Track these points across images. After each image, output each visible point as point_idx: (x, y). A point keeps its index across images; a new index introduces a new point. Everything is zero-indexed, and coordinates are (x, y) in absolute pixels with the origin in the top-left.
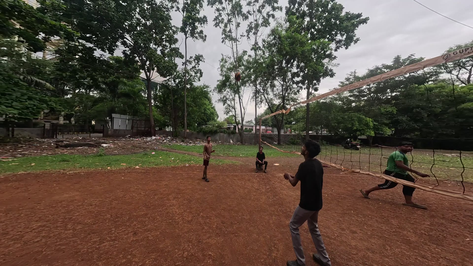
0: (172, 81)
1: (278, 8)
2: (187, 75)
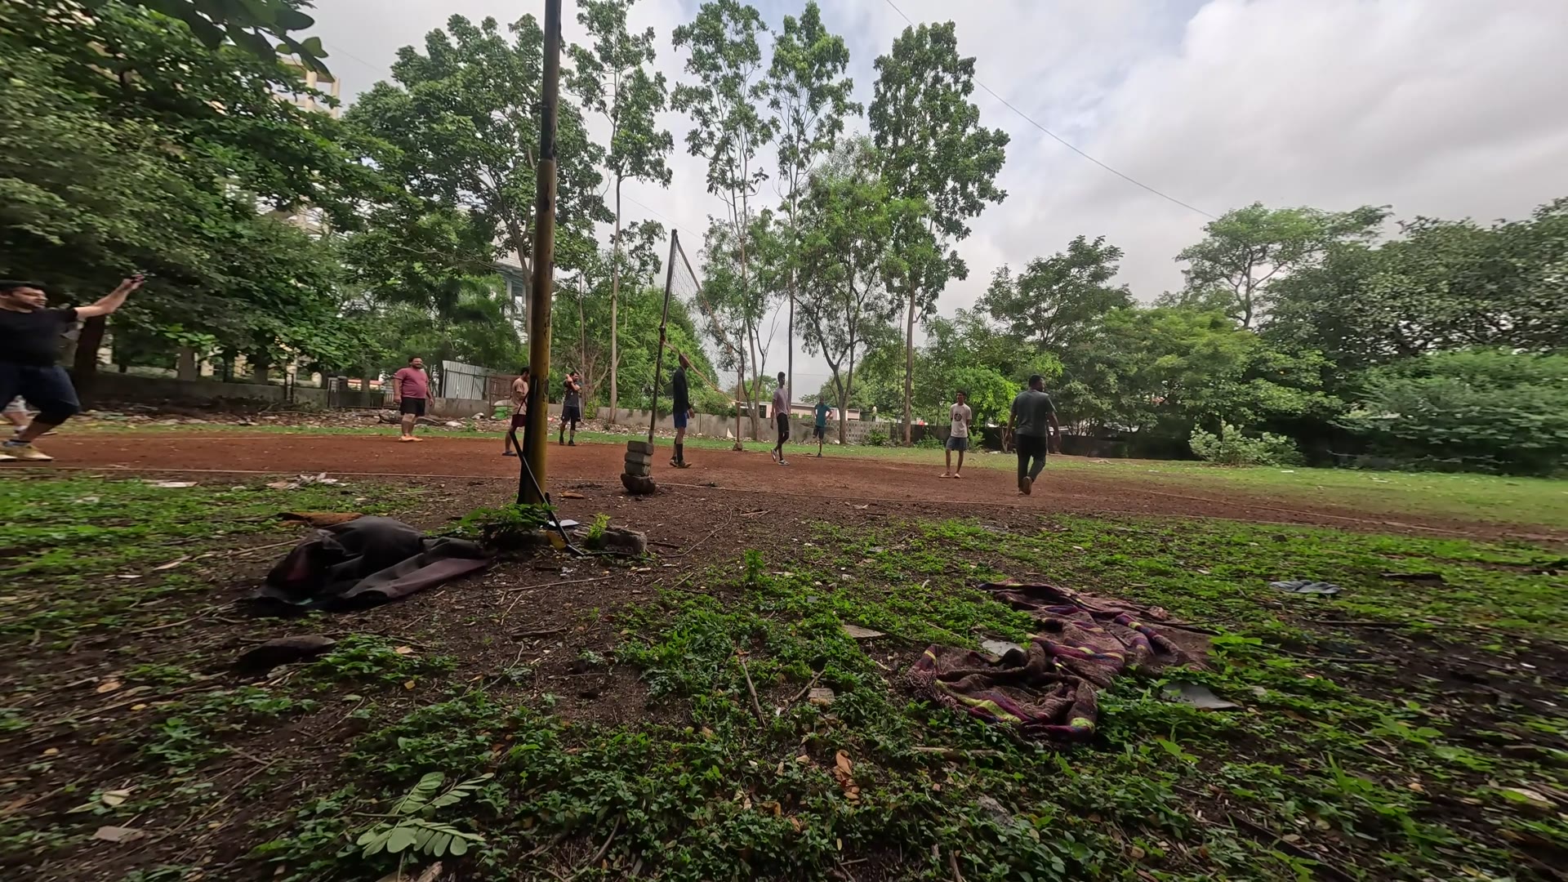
0: (584, 283)
1: (851, 106)
2: (620, 268)
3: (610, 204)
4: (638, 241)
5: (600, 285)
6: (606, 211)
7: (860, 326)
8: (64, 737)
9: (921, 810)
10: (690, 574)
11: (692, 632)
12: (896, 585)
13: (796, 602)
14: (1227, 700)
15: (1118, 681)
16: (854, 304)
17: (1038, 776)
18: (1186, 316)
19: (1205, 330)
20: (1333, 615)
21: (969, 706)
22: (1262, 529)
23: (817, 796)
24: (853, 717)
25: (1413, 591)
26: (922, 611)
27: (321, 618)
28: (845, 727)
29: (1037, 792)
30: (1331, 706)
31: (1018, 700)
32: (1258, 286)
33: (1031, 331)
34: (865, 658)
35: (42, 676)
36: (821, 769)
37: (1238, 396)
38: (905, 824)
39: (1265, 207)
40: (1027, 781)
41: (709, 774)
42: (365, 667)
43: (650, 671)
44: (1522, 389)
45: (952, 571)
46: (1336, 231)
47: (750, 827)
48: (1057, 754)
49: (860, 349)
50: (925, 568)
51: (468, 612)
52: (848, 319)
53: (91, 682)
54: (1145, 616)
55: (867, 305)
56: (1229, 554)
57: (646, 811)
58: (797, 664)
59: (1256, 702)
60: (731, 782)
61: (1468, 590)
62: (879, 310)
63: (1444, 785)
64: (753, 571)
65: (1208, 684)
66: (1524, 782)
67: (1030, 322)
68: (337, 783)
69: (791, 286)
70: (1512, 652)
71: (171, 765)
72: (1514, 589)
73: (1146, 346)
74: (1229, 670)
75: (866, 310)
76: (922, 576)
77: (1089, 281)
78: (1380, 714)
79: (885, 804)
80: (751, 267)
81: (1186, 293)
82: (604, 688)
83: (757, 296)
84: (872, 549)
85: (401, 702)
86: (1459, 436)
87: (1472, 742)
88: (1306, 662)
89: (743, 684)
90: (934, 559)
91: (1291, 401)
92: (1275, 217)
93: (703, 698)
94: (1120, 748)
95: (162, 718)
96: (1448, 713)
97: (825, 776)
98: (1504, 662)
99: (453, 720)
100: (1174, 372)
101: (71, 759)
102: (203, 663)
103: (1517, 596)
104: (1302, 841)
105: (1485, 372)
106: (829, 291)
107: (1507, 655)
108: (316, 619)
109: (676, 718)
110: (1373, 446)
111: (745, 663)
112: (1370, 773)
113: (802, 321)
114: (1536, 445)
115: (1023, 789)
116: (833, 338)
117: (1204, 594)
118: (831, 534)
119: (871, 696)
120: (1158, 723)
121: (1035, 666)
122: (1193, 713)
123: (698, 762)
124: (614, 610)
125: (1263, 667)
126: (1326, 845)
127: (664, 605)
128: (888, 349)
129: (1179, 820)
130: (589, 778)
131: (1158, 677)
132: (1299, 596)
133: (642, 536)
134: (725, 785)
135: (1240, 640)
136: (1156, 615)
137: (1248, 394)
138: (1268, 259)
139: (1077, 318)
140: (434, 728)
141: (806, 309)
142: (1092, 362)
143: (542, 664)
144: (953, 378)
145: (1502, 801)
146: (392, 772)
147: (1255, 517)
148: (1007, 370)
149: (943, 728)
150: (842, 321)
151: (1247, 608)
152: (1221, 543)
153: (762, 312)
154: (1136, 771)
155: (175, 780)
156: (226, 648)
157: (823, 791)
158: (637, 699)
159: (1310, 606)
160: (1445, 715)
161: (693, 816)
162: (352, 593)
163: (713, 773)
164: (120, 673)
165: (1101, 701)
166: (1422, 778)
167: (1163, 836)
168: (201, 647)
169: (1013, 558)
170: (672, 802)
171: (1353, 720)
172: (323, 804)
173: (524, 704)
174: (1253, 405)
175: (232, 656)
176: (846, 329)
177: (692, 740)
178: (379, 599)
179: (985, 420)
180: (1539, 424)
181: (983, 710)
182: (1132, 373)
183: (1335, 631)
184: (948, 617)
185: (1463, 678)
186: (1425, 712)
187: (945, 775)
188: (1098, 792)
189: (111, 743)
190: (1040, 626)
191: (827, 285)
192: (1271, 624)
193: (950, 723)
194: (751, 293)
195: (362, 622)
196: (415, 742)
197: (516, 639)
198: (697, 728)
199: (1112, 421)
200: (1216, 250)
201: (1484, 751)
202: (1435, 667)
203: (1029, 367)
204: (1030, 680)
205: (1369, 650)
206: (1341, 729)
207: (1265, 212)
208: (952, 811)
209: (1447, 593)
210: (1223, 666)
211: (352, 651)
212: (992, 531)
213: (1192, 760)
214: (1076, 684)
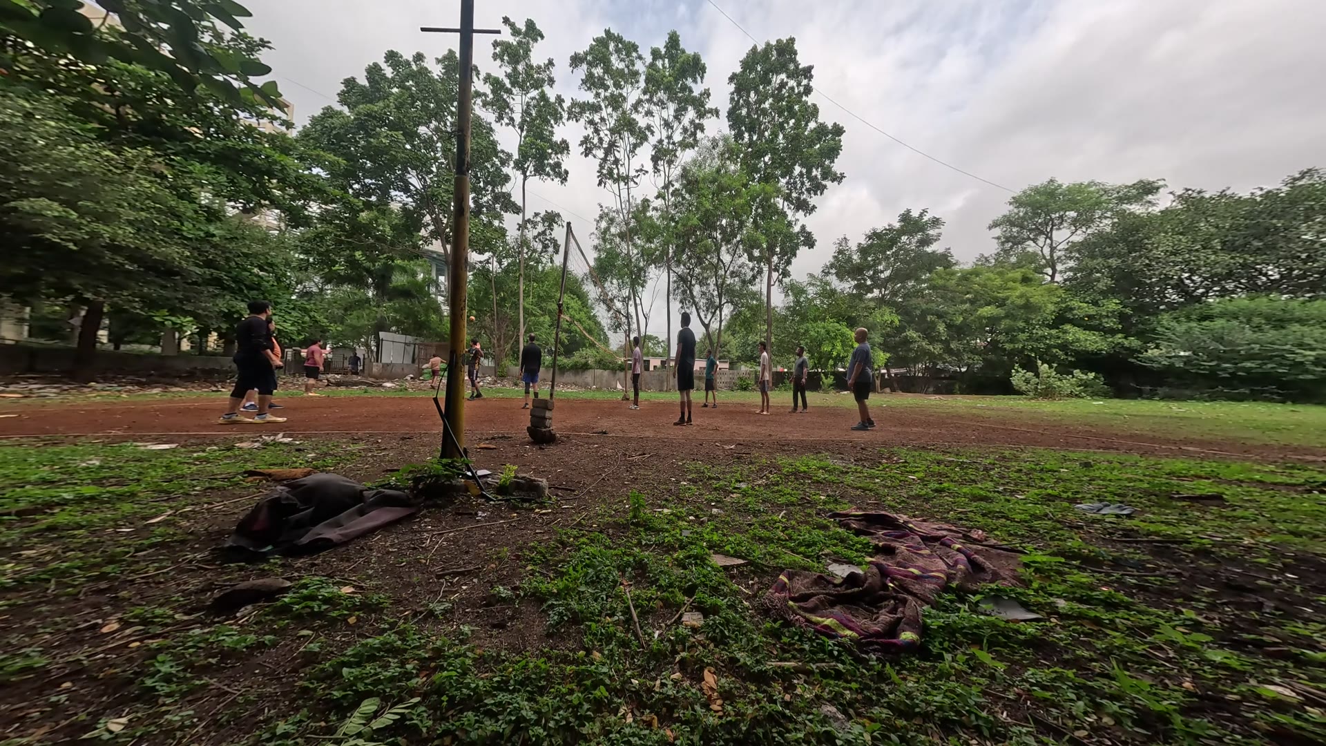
0: (495, 264)
1: (710, 111)
2: (525, 250)
3: (517, 198)
4: (540, 228)
5: (509, 264)
6: (514, 204)
7: (727, 291)
8: (76, 672)
9: (773, 719)
10: (584, 514)
11: (585, 566)
12: (757, 517)
13: (673, 536)
14: (1033, 611)
15: (940, 597)
16: (721, 272)
17: (872, 684)
18: (1001, 274)
19: (1018, 285)
20: (1128, 534)
21: (816, 623)
22: (1072, 456)
23: (687, 709)
24: (719, 638)
25: (1198, 510)
26: (779, 539)
27: (280, 563)
28: (712, 646)
29: (870, 699)
30: (1120, 615)
31: (856, 617)
32: (1060, 247)
33: (870, 290)
34: (730, 583)
35: (58, 619)
36: (691, 685)
37: (1050, 340)
38: (760, 731)
39: (1060, 182)
40: (862, 690)
41: (597, 693)
42: (315, 605)
43: (550, 602)
44: (1294, 329)
45: (806, 502)
46: (1121, 200)
47: (631, 739)
48: (888, 665)
49: (727, 310)
50: (782, 500)
51: (400, 554)
52: (716, 284)
53: (97, 624)
54: (966, 537)
55: (733, 272)
56: (1042, 480)
57: (545, 728)
58: (673, 592)
59: (1058, 613)
60: (615, 700)
61: (1247, 509)
62: (743, 277)
63: (1211, 683)
64: (636, 510)
65: (1017, 597)
66: (1277, 680)
67: (869, 282)
68: (293, 709)
69: (668, 260)
70: (1280, 565)
71: (160, 696)
72: (1286, 507)
73: (968, 299)
74: (1035, 585)
75: (732, 277)
76: (780, 507)
77: (916, 247)
78: (1162, 621)
79: (743, 714)
80: (635, 245)
81: (998, 254)
82: (512, 618)
83: (640, 269)
84: (737, 485)
85: (345, 636)
86: (1243, 369)
87: (1238, 645)
88: (1102, 576)
89: (627, 611)
90: (790, 491)
91: (1096, 342)
92: (1069, 189)
93: (594, 625)
94: (940, 657)
95: (153, 654)
96: (1220, 619)
97: (694, 691)
98: (1271, 573)
99: (387, 651)
100: (993, 321)
101: (82, 691)
102: (185, 605)
103: (1288, 513)
104: (1090, 736)
105: (1260, 315)
106: (700, 262)
107: (1273, 567)
108: (276, 563)
109: (570, 644)
110: (1170, 380)
111: (629, 592)
112: (1150, 674)
113: (678, 288)
114: (1310, 377)
115: (860, 697)
116: (705, 301)
117: (1018, 517)
118: (703, 473)
119: (734, 618)
120: (974, 634)
121: (871, 585)
122: (1002, 624)
123: (588, 683)
124: (520, 549)
125: (1065, 581)
126: (1109, 739)
127: (562, 543)
128: (750, 308)
129: (986, 720)
130: (498, 699)
131: (975, 593)
132: (1098, 516)
133: (544, 482)
134: (610, 702)
135: (1045, 559)
136: (976, 536)
137: (1059, 338)
138: (1065, 225)
139: (909, 278)
140: (372, 658)
141: (681, 278)
142: (924, 313)
143: (460, 599)
144: (807, 331)
145: (1259, 697)
146: (338, 699)
147: (1068, 445)
148: (852, 323)
149: (794, 644)
150: (712, 287)
151: (1054, 529)
152: (1035, 470)
153: (645, 281)
154: (953, 678)
155: (164, 709)
156: (203, 591)
157: (692, 704)
158: (539, 630)
159: (1108, 525)
160: (1217, 621)
161: (584, 731)
162: (305, 540)
163: (601, 692)
164: (119, 615)
165: (924, 616)
166: (1193, 678)
167: (975, 735)
168: (183, 591)
169: (857, 488)
170: (566, 719)
171: (1140, 628)
172: (282, 727)
173: (446, 635)
174: (1064, 347)
175: (208, 598)
176: (716, 293)
177: (584, 663)
178: (327, 544)
179: (835, 365)
180: (1312, 358)
181: (827, 627)
182: (958, 322)
183: (1129, 547)
184: (800, 544)
185: (1234, 589)
186: (1200, 619)
187: (794, 687)
188: (921, 698)
189: (113, 677)
190: (878, 550)
191: (698, 258)
192: (1074, 542)
193: (798, 640)
194: (635, 266)
195: (314, 565)
196: (356, 671)
197: (439, 577)
198: (589, 652)
199: (944, 363)
200: (1022, 218)
201: (1249, 653)
202: (1211, 578)
203: (871, 319)
204: (867, 599)
205: (1157, 565)
206: (1128, 635)
207: (1060, 186)
208: (800, 719)
209: (1226, 512)
210: (1031, 582)
211: (305, 592)
212: (839, 464)
213: (1001, 667)
214: (904, 602)
